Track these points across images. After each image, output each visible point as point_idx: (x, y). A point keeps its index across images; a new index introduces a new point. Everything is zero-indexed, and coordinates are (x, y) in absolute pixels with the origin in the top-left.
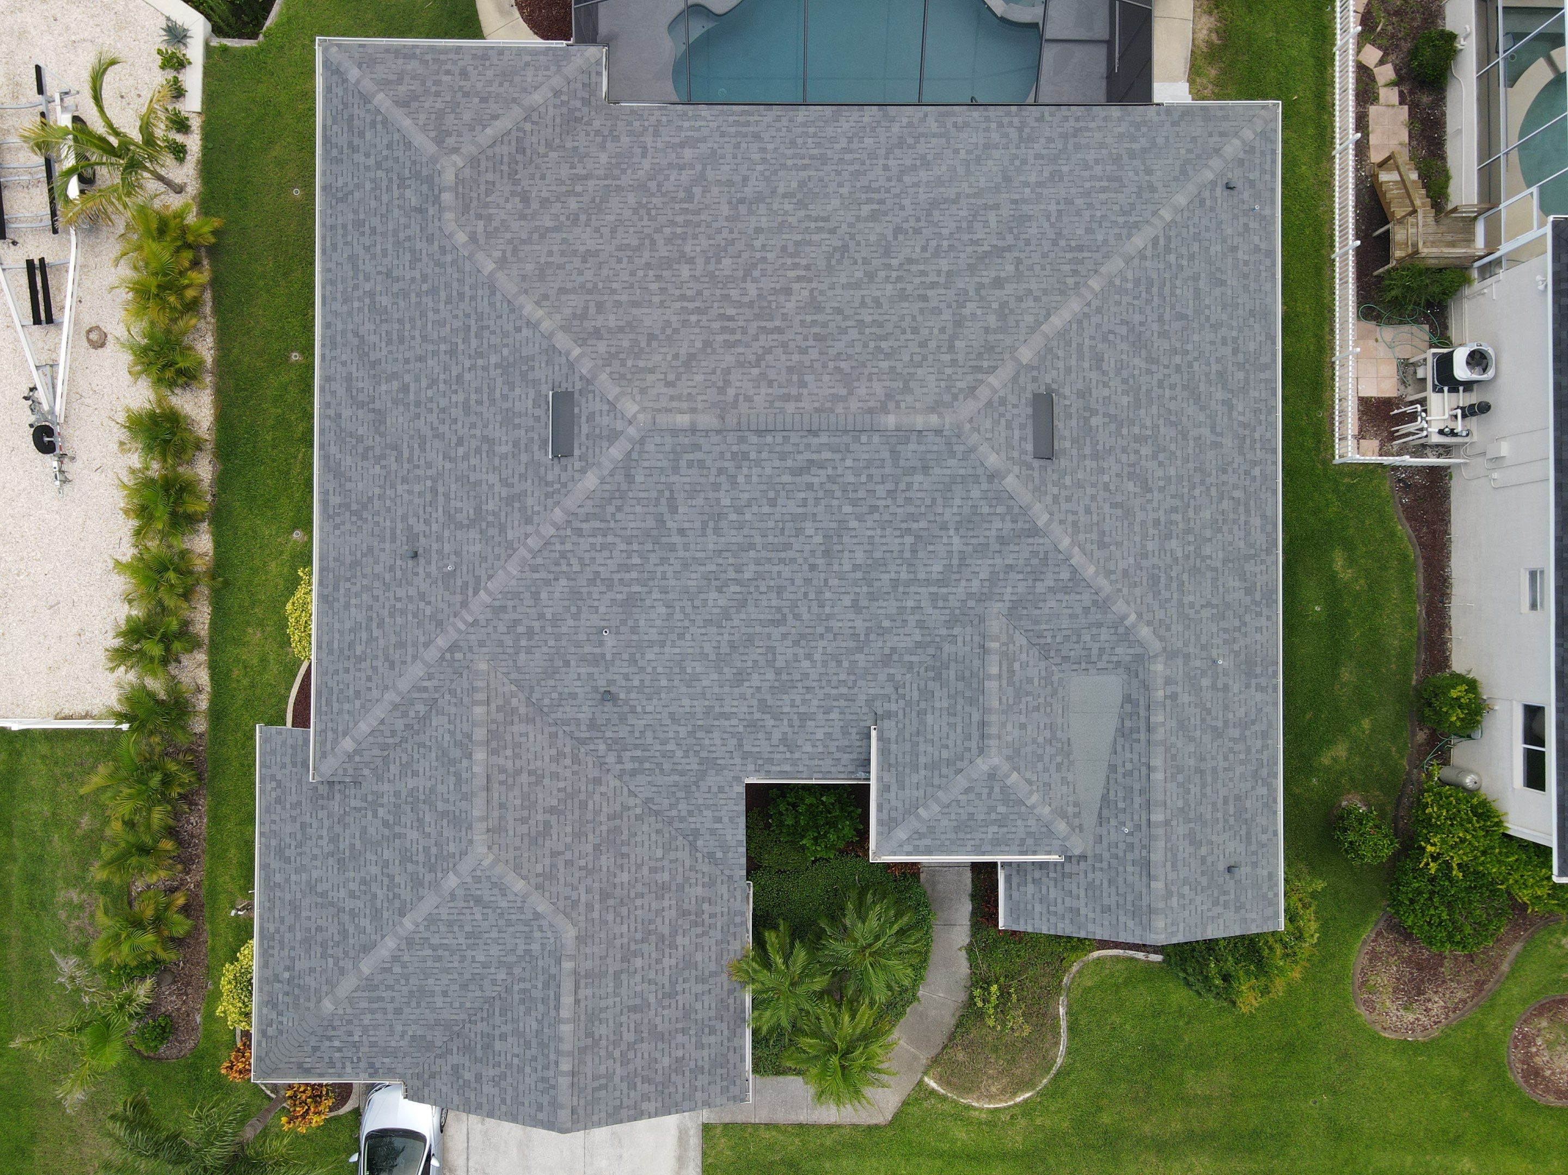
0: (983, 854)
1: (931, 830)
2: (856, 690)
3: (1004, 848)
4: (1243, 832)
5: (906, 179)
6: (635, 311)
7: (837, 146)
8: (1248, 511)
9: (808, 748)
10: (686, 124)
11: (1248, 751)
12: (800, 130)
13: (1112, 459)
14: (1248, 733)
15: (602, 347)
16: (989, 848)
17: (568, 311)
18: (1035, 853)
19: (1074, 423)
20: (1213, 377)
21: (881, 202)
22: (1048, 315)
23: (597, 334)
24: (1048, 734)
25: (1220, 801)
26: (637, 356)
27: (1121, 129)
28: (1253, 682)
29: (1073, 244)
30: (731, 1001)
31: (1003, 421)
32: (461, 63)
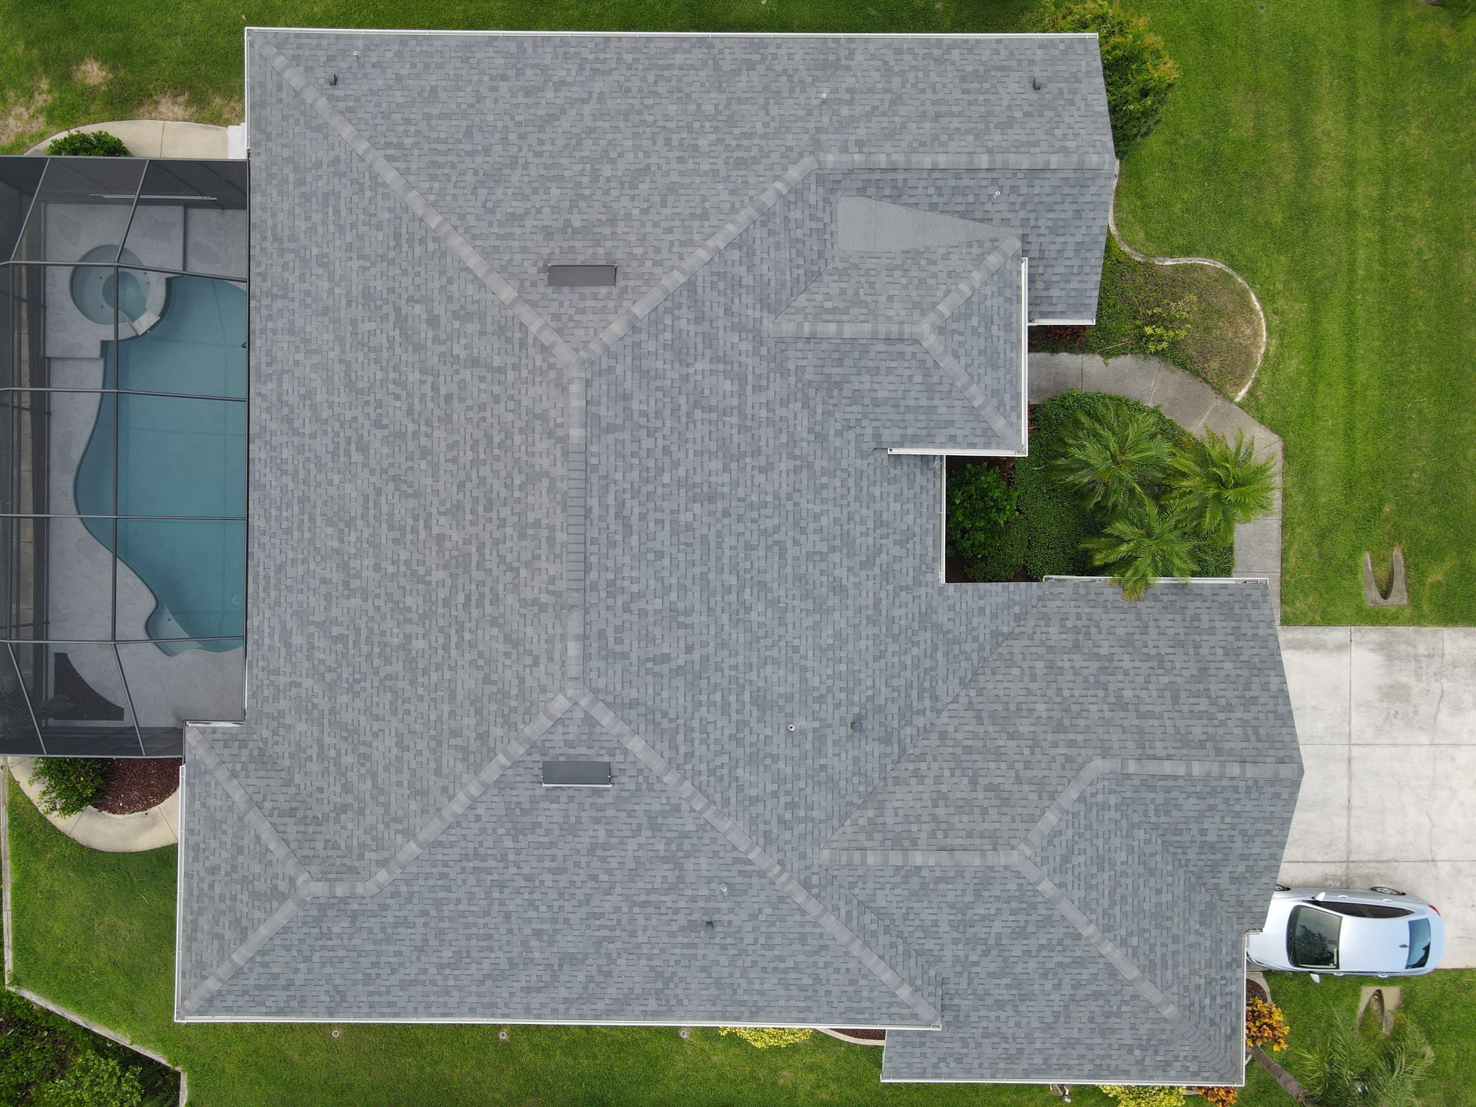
0: (1020, 340)
1: (996, 393)
2: (852, 470)
3: (1013, 320)
4: (998, 74)
5: (325, 415)
7: (291, 485)
8: (669, 67)
9: (910, 519)
10: (267, 641)
11: (915, 68)
12: (273, 524)
13: (616, 205)
14: (896, 69)
15: (497, 732)
16: (1014, 335)
18: (1019, 288)
19: (578, 244)
20: (530, 101)
23: (483, 737)
24: (897, 274)
25: (966, 97)
26: (507, 695)
27: (275, 194)
28: (844, 62)
30: (1165, 598)
31: (577, 317)
32: (202, 874)
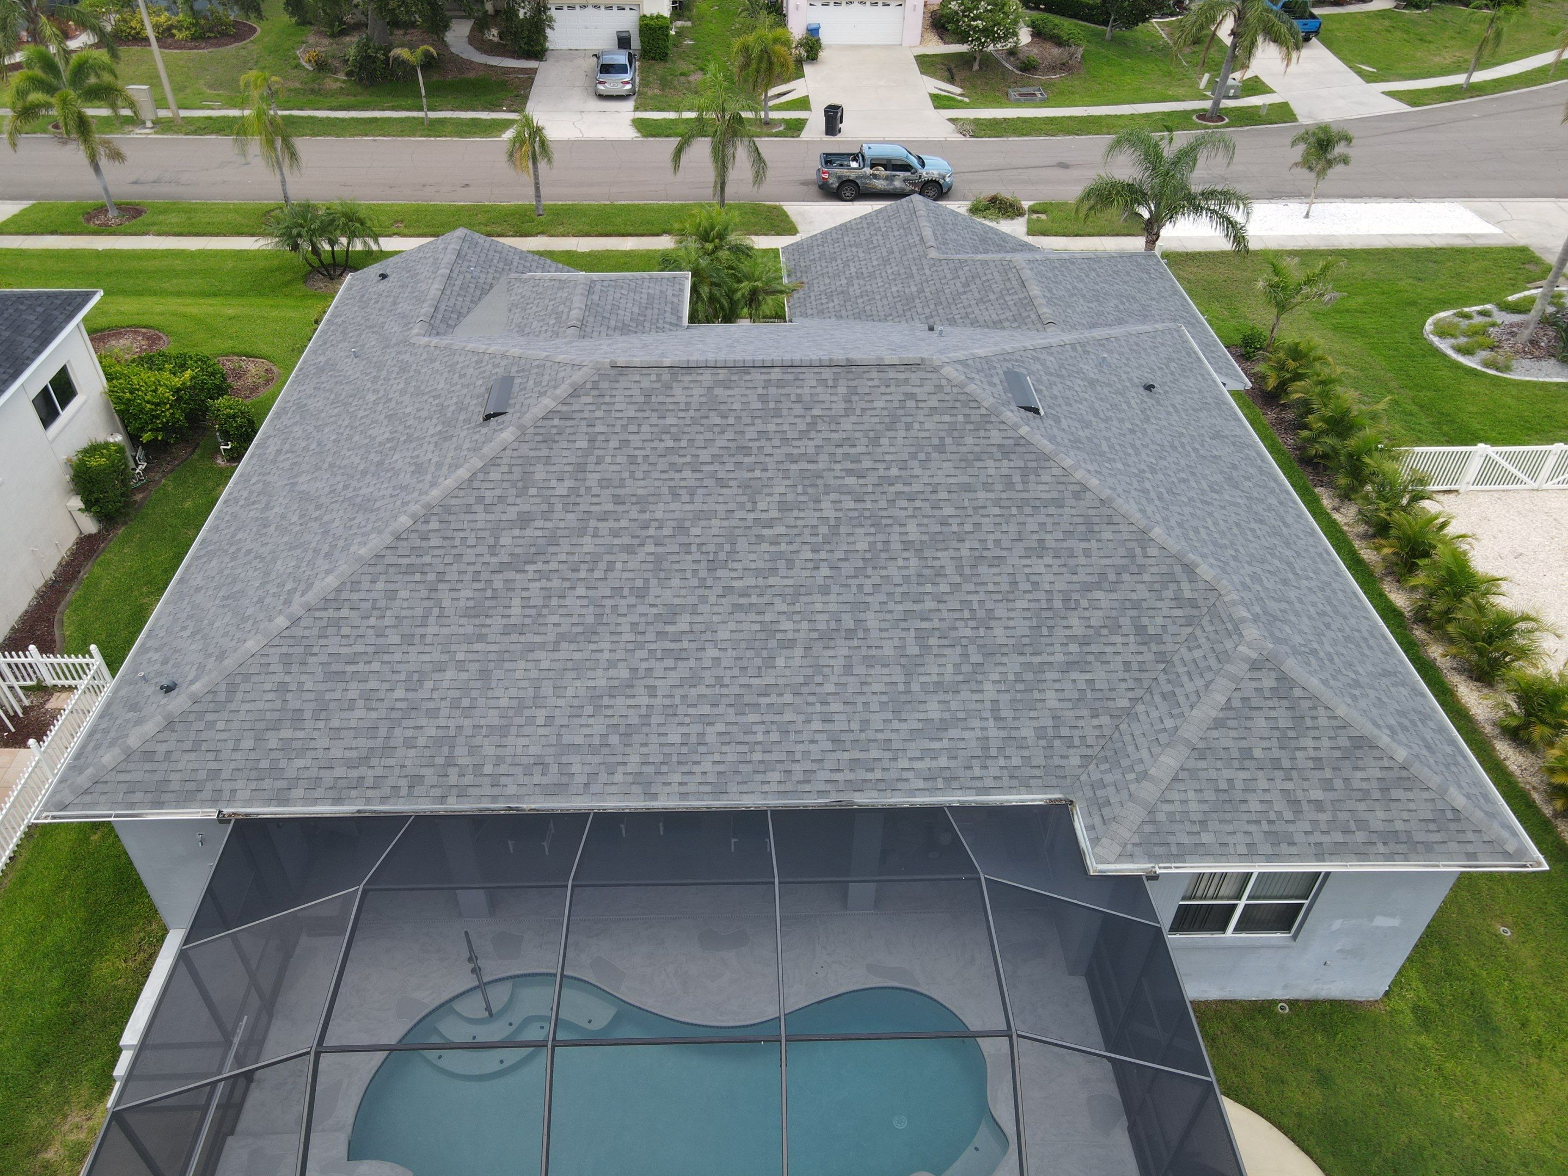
6: (966, 479)
17: (1046, 478)
21: (661, 635)
22: (470, 480)
29: (417, 577)
